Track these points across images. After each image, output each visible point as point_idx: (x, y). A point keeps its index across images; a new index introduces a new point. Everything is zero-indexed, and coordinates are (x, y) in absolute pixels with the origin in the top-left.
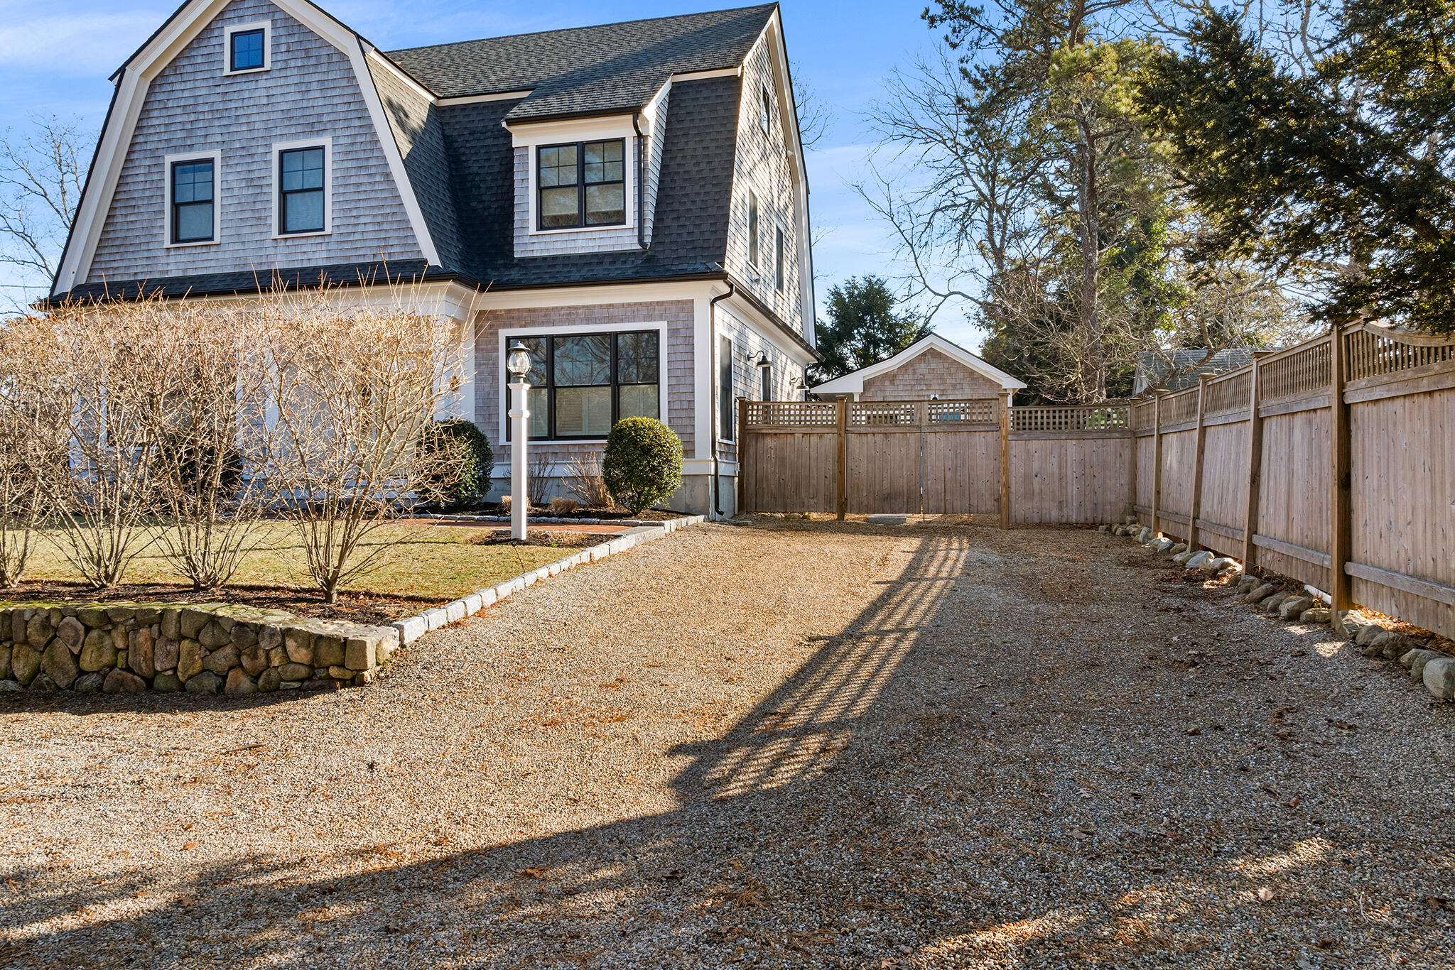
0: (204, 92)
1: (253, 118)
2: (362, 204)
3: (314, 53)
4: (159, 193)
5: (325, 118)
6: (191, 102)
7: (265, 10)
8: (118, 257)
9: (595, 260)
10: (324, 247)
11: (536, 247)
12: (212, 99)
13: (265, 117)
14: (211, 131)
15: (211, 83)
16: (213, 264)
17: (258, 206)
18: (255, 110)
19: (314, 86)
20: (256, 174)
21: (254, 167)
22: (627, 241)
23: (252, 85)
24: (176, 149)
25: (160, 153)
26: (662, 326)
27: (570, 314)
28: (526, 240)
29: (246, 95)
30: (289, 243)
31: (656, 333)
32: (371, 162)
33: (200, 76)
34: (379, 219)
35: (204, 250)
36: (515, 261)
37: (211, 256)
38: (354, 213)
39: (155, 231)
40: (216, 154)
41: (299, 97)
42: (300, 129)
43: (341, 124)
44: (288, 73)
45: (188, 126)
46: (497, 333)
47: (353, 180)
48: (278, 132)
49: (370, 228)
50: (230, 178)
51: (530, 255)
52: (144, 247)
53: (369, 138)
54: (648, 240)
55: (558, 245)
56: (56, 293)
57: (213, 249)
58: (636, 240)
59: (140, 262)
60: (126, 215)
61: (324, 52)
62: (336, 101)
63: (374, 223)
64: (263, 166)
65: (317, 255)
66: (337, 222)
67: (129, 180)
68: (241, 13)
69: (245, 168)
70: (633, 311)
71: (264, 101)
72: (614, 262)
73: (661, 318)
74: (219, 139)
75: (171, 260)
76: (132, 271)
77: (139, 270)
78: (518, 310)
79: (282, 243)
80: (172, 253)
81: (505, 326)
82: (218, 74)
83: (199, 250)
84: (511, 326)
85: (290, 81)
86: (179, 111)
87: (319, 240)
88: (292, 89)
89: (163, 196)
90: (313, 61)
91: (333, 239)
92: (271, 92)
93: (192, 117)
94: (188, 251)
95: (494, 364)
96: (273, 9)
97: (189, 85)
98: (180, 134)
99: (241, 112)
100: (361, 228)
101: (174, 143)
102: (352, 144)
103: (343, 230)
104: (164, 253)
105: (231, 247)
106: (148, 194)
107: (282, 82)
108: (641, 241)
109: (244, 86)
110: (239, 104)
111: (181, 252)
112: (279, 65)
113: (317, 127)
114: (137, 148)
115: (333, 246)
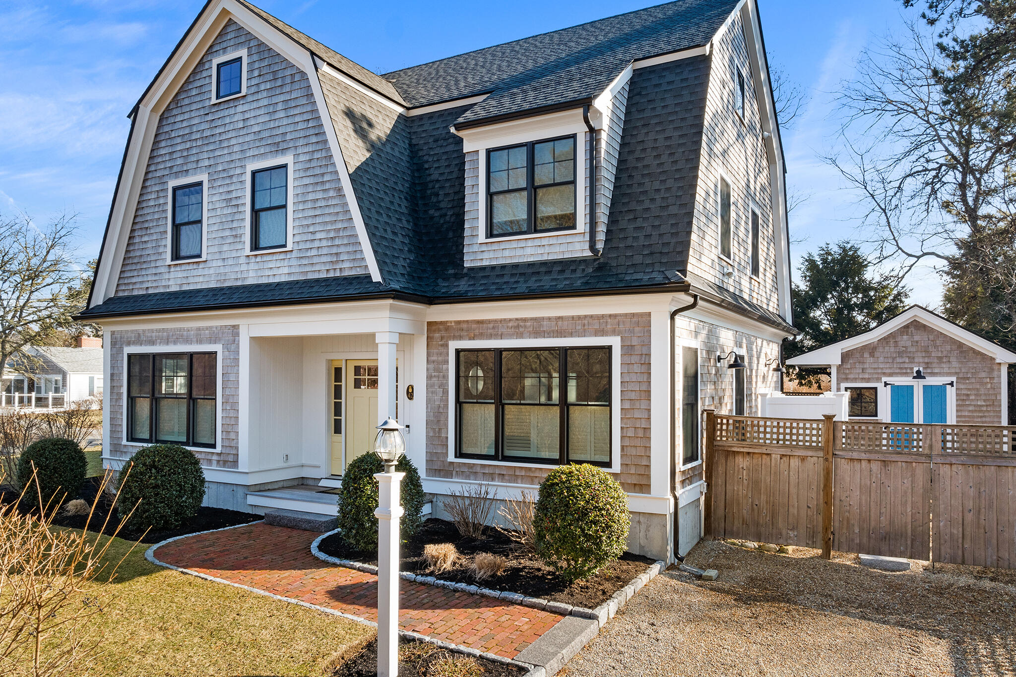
0: (196, 121)
1: (233, 142)
2: (318, 220)
3: (280, 75)
4: (164, 215)
5: (288, 137)
6: (187, 131)
7: (243, 39)
8: (135, 273)
9: (543, 269)
10: (286, 263)
11: (485, 256)
12: (203, 127)
13: (241, 140)
14: (201, 156)
15: (202, 112)
16: (201, 279)
17: (235, 225)
18: (233, 134)
19: (280, 106)
20: (234, 195)
21: (232, 188)
22: (578, 247)
23: (232, 111)
24: (177, 175)
25: (165, 179)
26: (615, 342)
27: (518, 327)
28: (476, 248)
29: (227, 120)
30: (259, 259)
31: (609, 348)
32: (327, 178)
33: (194, 107)
34: (332, 235)
35: (195, 266)
36: (465, 271)
37: (200, 272)
38: (311, 229)
39: (161, 250)
40: (203, 177)
41: (267, 118)
42: (268, 149)
43: (301, 142)
44: (260, 96)
45: (185, 154)
46: (447, 346)
47: (311, 197)
48: (251, 153)
49: (324, 243)
50: (215, 198)
51: (479, 264)
52: (153, 265)
53: (324, 154)
54: (600, 246)
55: (507, 253)
56: (92, 306)
57: (201, 266)
58: (587, 246)
59: (150, 278)
60: (142, 236)
61: (289, 72)
62: (297, 119)
63: (327, 239)
64: (239, 186)
65: (280, 271)
66: (297, 239)
67: (144, 205)
68: (224, 45)
69: (226, 189)
70: (582, 325)
71: (241, 125)
72: (562, 271)
73: (614, 333)
74: (207, 163)
75: (172, 275)
76: (145, 285)
77: (149, 285)
78: (467, 322)
79: (253, 260)
80: (172, 269)
81: (455, 338)
82: (207, 103)
83: (191, 267)
84: (460, 338)
85: (261, 103)
86: (179, 140)
87: (282, 256)
88: (262, 111)
89: (166, 217)
90: (279, 83)
91: (294, 254)
92: (247, 116)
93: (188, 145)
94: (183, 268)
95: (444, 377)
96: (249, 37)
97: (186, 116)
98: (179, 161)
99: (224, 137)
100: (317, 244)
101: (175, 170)
102: (310, 160)
103: (302, 246)
104: (166, 269)
105: (215, 264)
106: (156, 216)
107: (255, 105)
108: (592, 247)
109: (226, 113)
110: (221, 130)
111: (178, 269)
112: (253, 90)
113: (281, 147)
114: (150, 176)
115: (294, 262)
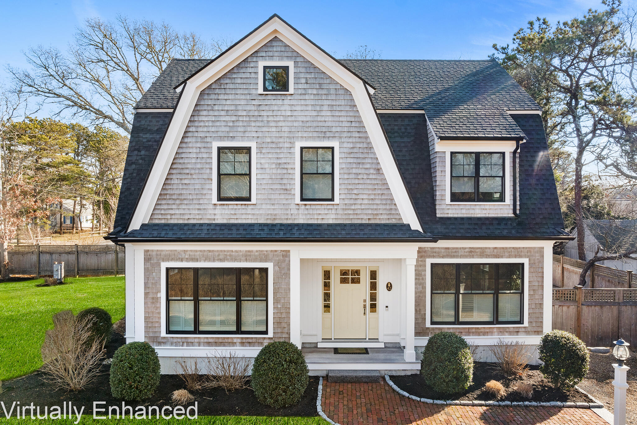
0: (243, 102)
1: (280, 124)
2: (360, 187)
3: (325, 86)
4: (208, 166)
5: (334, 129)
6: (233, 108)
7: (290, 54)
8: (174, 207)
9: (487, 222)
10: (333, 212)
11: (450, 211)
12: (248, 108)
13: (289, 124)
14: (249, 129)
15: (248, 97)
16: (250, 217)
17: (285, 181)
18: (282, 119)
19: (325, 108)
20: (283, 161)
21: (281, 156)
22: (506, 212)
23: (280, 102)
24: (221, 138)
25: (208, 140)
26: (525, 261)
27: (471, 252)
28: (444, 207)
29: (276, 108)
30: (307, 207)
31: (522, 265)
32: (366, 161)
33: (239, 92)
34: (372, 197)
35: (243, 207)
36: (437, 219)
37: (249, 211)
38: (355, 192)
39: (205, 192)
40: (253, 145)
41: (315, 114)
42: (315, 134)
43: (345, 135)
44: (307, 97)
45: (231, 124)
46: (425, 261)
47: (354, 171)
48: (300, 134)
49: (366, 202)
50: (263, 161)
51: (446, 216)
52: (195, 202)
53: (365, 145)
54: (518, 212)
55: (464, 211)
57: (250, 207)
58: (511, 211)
59: (194, 212)
60: (181, 179)
61: (332, 87)
62: (341, 119)
63: (369, 199)
64: (288, 155)
65: (328, 217)
66: (343, 196)
67: (183, 156)
68: (271, 54)
69: (275, 156)
70: (508, 252)
71: (289, 113)
72: (499, 224)
73: (525, 256)
74: (255, 135)
75: (217, 212)
76: (186, 217)
77: (191, 217)
78: (439, 248)
79: (303, 207)
80: (218, 207)
81: (430, 257)
82: (254, 92)
83: (239, 207)
84: (434, 257)
85: (308, 102)
86: (223, 113)
87: (330, 207)
88: (310, 108)
89: (211, 169)
90: (325, 92)
91: (340, 207)
92: (294, 108)
93: (234, 118)
94: (230, 207)
95: (423, 279)
96: (295, 54)
97: (230, 97)
98: (224, 129)
99: (271, 119)
100: (359, 202)
101: (220, 134)
102: (353, 148)
103: (347, 202)
104: (211, 207)
105: (264, 206)
106: (199, 166)
107: (303, 102)
109: (274, 102)
110: (270, 113)
111: (225, 207)
112: (300, 92)
113: (328, 134)
114: (189, 134)
115: (340, 212)
